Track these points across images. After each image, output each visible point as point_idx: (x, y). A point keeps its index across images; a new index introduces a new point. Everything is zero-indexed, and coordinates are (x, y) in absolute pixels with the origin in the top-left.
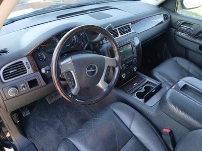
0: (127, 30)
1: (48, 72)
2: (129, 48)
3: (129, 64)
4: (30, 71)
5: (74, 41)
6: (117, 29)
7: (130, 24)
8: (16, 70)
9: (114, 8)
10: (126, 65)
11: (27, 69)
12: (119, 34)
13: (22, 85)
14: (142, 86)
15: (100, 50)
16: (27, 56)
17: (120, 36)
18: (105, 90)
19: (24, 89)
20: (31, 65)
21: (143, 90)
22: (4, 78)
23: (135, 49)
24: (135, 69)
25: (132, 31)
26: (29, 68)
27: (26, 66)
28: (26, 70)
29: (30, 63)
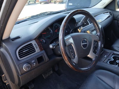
1: (54, 47)
4: (37, 50)
8: (28, 50)
11: (35, 48)
13: (33, 61)
16: (35, 39)
17: (90, 24)
18: (94, 59)
19: (35, 64)
20: (38, 45)
22: (20, 56)
26: (37, 48)
27: (35, 47)
28: (35, 50)
29: (38, 44)
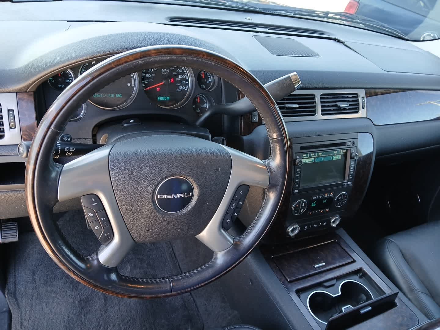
0: (346, 105)
2: (336, 158)
3: (319, 201)
5: (184, 92)
6: (318, 94)
7: (362, 93)
9: (335, 40)
10: (310, 201)
12: (319, 109)
14: (339, 278)
15: (245, 138)
21: (336, 292)
23: (351, 166)
24: (335, 221)
25: (362, 113)
